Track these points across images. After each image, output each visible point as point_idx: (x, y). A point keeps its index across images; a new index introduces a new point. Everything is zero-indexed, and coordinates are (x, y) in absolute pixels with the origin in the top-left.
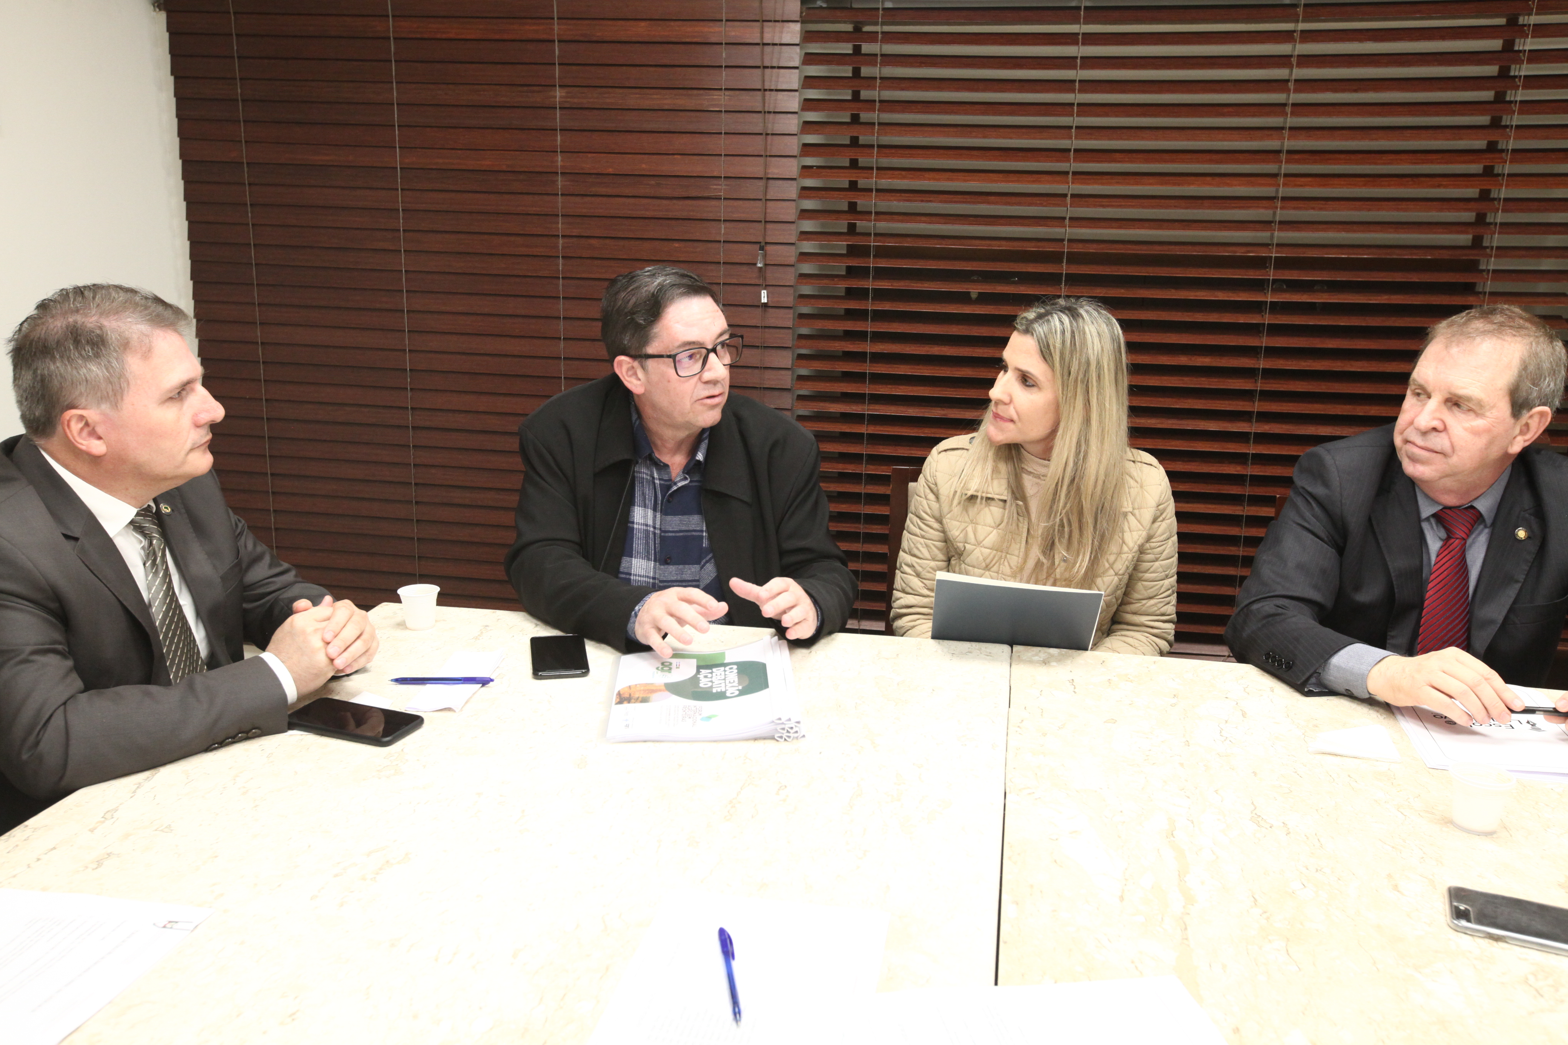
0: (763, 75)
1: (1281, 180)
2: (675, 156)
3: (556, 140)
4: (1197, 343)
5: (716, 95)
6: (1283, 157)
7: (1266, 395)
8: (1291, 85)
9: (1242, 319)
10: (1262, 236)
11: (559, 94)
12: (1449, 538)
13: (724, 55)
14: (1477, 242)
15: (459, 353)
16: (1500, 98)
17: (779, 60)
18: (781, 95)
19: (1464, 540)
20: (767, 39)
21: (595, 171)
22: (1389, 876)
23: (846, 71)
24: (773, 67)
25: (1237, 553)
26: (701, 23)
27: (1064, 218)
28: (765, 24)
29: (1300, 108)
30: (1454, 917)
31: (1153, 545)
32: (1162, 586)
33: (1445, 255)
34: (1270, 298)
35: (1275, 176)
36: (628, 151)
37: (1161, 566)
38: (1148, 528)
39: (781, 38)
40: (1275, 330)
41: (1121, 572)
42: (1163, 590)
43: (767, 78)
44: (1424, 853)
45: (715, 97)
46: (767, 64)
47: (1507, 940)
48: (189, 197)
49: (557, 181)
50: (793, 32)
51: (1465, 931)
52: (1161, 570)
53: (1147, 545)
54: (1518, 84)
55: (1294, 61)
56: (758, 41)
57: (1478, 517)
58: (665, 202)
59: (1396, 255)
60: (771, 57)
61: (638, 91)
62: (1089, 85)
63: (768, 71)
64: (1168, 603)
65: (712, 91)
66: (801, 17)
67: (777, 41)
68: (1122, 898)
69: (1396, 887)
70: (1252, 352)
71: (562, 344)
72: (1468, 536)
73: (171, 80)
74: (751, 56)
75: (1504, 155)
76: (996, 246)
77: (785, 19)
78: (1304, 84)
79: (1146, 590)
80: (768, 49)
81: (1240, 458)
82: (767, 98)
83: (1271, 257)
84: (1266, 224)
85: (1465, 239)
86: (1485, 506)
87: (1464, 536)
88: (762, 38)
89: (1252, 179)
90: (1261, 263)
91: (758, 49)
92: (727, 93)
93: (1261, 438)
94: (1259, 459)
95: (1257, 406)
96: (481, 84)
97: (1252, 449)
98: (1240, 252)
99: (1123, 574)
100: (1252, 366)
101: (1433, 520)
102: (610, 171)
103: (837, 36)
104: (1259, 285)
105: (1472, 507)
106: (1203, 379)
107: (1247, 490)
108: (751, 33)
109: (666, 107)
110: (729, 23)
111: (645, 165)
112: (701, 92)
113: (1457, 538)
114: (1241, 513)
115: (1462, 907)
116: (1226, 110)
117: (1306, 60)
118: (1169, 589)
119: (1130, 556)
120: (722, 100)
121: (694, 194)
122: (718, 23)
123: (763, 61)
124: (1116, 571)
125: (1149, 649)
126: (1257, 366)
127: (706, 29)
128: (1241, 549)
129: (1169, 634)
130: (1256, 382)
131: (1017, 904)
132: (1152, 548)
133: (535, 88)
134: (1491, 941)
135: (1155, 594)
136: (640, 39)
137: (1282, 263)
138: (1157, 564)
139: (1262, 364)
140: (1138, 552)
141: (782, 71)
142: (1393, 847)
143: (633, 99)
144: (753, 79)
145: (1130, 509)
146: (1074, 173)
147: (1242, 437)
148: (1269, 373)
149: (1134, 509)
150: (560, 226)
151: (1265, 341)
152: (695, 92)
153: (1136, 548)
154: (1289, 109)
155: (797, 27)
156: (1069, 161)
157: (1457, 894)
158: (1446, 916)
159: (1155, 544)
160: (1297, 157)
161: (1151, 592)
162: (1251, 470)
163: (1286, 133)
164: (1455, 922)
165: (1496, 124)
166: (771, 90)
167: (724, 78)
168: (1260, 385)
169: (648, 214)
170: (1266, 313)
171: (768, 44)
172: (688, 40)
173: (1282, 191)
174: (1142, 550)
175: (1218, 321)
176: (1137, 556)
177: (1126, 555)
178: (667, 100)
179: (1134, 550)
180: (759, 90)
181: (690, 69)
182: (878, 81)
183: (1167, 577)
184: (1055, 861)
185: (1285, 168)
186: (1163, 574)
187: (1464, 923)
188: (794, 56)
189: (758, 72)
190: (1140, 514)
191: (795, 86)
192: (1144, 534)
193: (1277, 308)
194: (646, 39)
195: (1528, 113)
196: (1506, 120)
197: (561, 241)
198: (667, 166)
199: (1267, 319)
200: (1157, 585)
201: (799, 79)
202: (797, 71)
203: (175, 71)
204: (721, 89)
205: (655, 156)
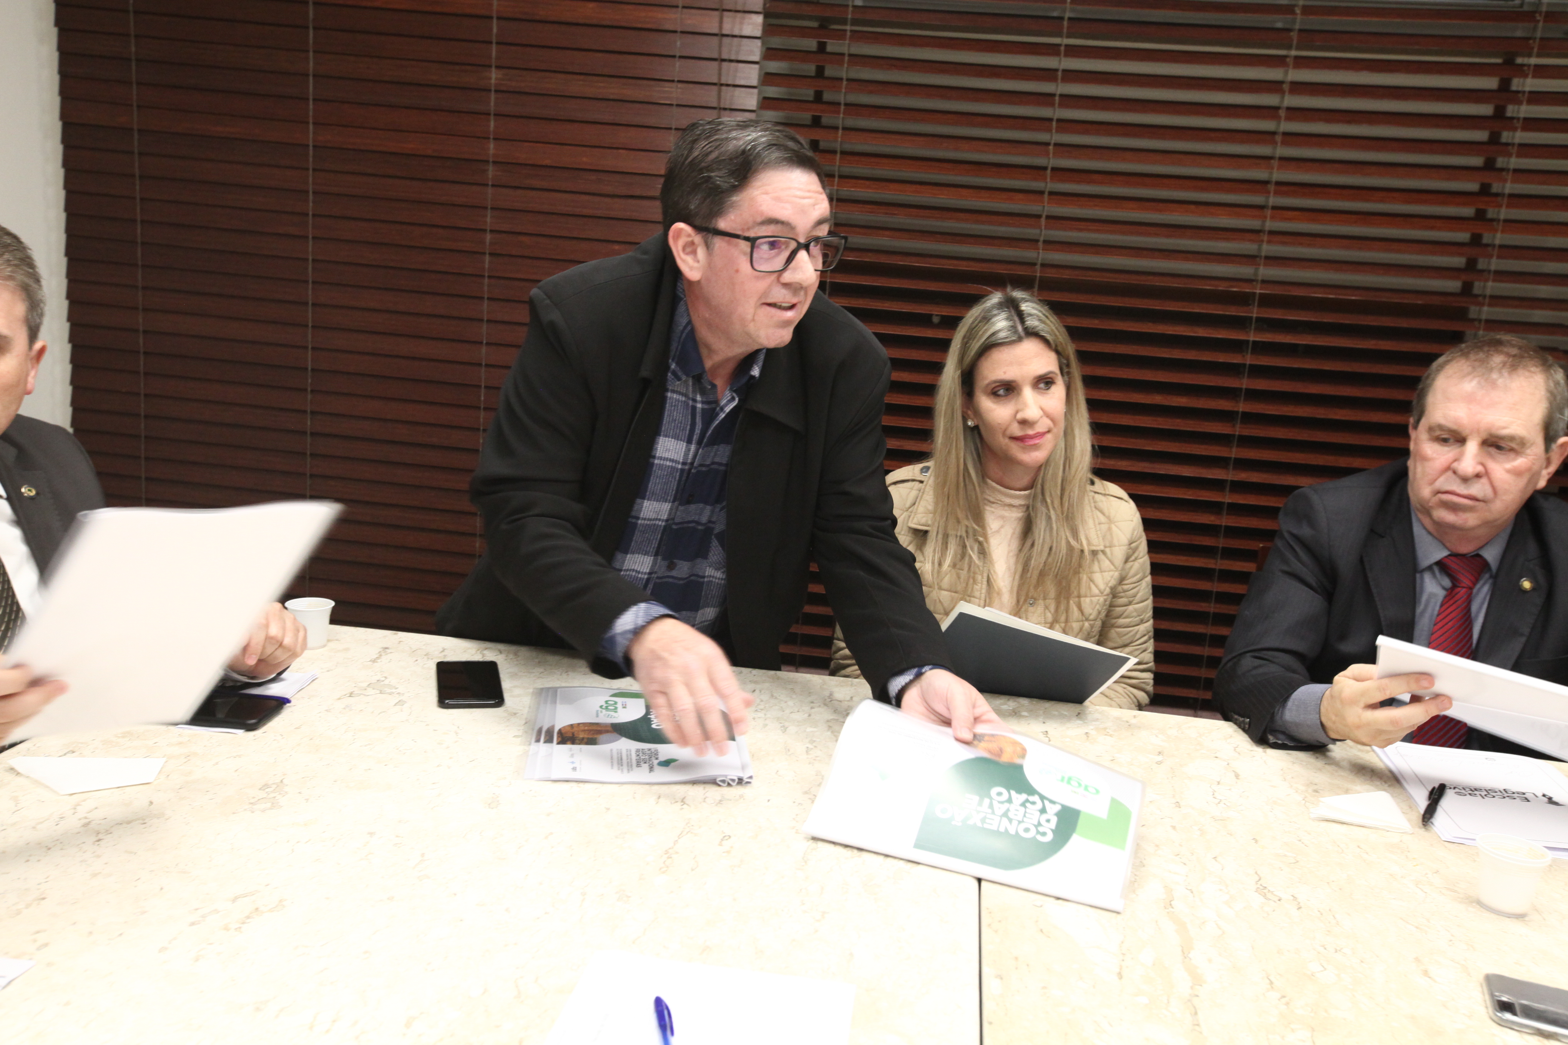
0: (720, 69)
1: (1269, 213)
2: (620, 151)
3: (489, 126)
4: (1175, 381)
5: (667, 87)
6: (1272, 188)
7: (1245, 441)
8: (1282, 113)
9: (1222, 358)
10: (1245, 271)
11: (494, 76)
12: (1454, 587)
13: (679, 45)
14: (1467, 288)
15: (368, 354)
16: (1494, 139)
17: (737, 53)
18: (738, 91)
19: (1471, 589)
20: (726, 30)
21: (530, 162)
22: (1417, 960)
23: (810, 68)
24: (731, 61)
25: (1207, 610)
26: (655, 8)
27: (1037, 241)
28: (726, 13)
29: (1290, 138)
30: (1497, 1008)
31: (1125, 587)
32: (1137, 633)
33: (1436, 301)
34: (1252, 337)
35: (1262, 207)
36: (569, 142)
37: (1136, 610)
38: (1120, 569)
39: (741, 29)
40: (1257, 371)
41: (1092, 617)
42: (1138, 636)
43: (724, 72)
44: (1452, 936)
45: (667, 89)
46: (725, 56)
47: (1560, 1038)
48: (67, 163)
49: (488, 170)
50: (754, 25)
51: (1510, 1026)
52: (1135, 614)
53: (1120, 589)
54: (1517, 125)
55: (1286, 87)
56: (716, 31)
57: (1484, 565)
58: (607, 200)
59: (1385, 298)
60: (729, 49)
61: (582, 77)
62: (1069, 100)
63: (725, 64)
64: (1144, 651)
65: (663, 83)
66: (764, 8)
67: (736, 32)
68: (1120, 976)
69: (1426, 973)
70: (1230, 393)
71: (484, 350)
72: (1475, 584)
73: (54, 31)
74: (709, 48)
75: (1499, 199)
76: (964, 266)
77: (746, 9)
78: (1295, 113)
79: (1120, 637)
80: (726, 40)
81: (1215, 507)
82: (723, 94)
83: (1255, 293)
84: (1250, 259)
85: (1453, 285)
86: (1491, 555)
87: (1470, 585)
88: (721, 28)
89: (1238, 210)
90: (1244, 299)
91: (715, 40)
92: (680, 85)
93: (1238, 487)
94: (1235, 509)
95: (1234, 452)
96: (409, 60)
97: (1228, 498)
98: (1222, 287)
99: (1095, 620)
100: (1231, 409)
101: (1436, 569)
102: (547, 162)
103: (803, 32)
104: (1240, 323)
105: (1478, 556)
106: (1178, 420)
107: (1221, 542)
108: (709, 23)
109: (612, 97)
110: (685, 10)
111: (586, 159)
112: (652, 83)
113: (1464, 587)
114: (1213, 566)
115: (1504, 999)
116: (1212, 135)
117: (1298, 87)
118: (1144, 636)
119: (1102, 599)
120: (674, 93)
121: (638, 192)
122: (674, 10)
123: (720, 53)
124: (1087, 616)
125: (1125, 700)
126: (1236, 409)
127: (660, 16)
128: (1212, 605)
129: (1148, 684)
130: (1234, 426)
131: (1002, 978)
132: (1125, 591)
133: (469, 68)
134: (1541, 1038)
135: (1128, 641)
136: (587, 22)
137: (1266, 301)
138: (1131, 608)
139: (1242, 407)
140: (1111, 596)
141: (741, 65)
142: (1417, 928)
143: (577, 86)
144: (709, 71)
145: (1102, 548)
146: (1051, 193)
147: (1217, 485)
148: (1248, 418)
149: (1105, 547)
150: (489, 219)
151: (1245, 383)
152: (645, 82)
153: (1108, 590)
154: (1279, 138)
155: (759, 19)
156: (1045, 179)
157: (1493, 982)
158: (1487, 1007)
159: (1128, 586)
160: (1285, 188)
161: (1126, 640)
162: (1225, 521)
163: (1275, 163)
164: (1499, 1014)
165: (1489, 166)
166: (728, 85)
167: (678, 69)
168: (1238, 430)
169: (586, 212)
170: (1247, 352)
171: (727, 36)
172: (639, 26)
173: (1270, 225)
174: (1114, 593)
175: (1196, 358)
176: (1109, 599)
177: (1097, 598)
178: (614, 89)
179: (1105, 593)
180: (715, 84)
181: (640, 58)
182: (845, 83)
183: (1142, 622)
184: (1041, 931)
185: (1273, 200)
186: (1137, 619)
187: (1508, 1016)
188: (754, 52)
189: (715, 64)
190: (1112, 554)
191: (755, 82)
192: (1116, 574)
193: (1260, 348)
194: (595, 22)
195: (1526, 156)
196: (1500, 162)
197: (488, 237)
198: (610, 161)
199: (1249, 359)
200: (1130, 631)
201: (759, 76)
202: (757, 66)
203: (59, 21)
204: (673, 81)
205: (597, 150)
